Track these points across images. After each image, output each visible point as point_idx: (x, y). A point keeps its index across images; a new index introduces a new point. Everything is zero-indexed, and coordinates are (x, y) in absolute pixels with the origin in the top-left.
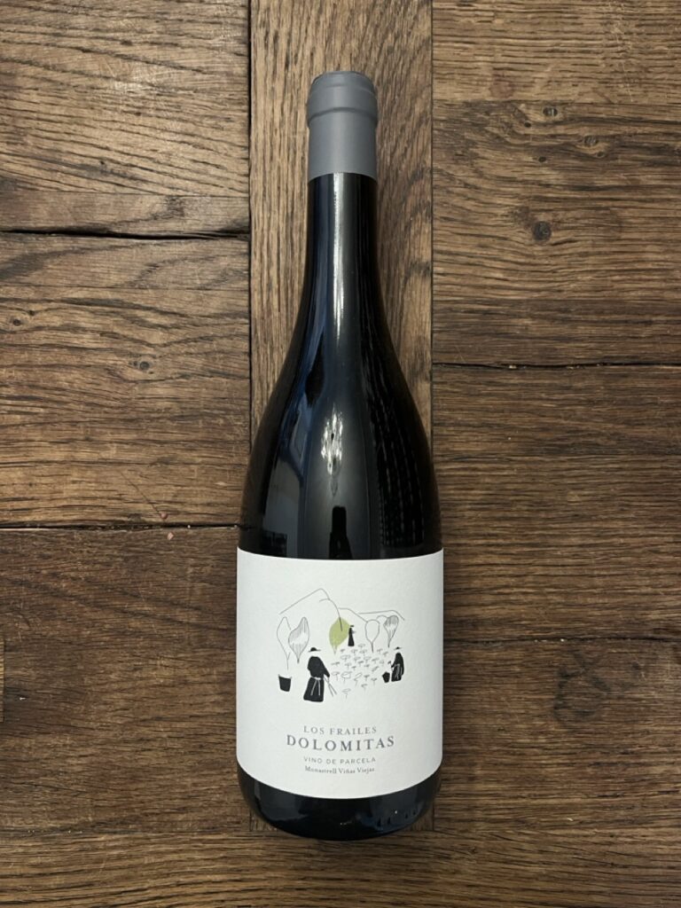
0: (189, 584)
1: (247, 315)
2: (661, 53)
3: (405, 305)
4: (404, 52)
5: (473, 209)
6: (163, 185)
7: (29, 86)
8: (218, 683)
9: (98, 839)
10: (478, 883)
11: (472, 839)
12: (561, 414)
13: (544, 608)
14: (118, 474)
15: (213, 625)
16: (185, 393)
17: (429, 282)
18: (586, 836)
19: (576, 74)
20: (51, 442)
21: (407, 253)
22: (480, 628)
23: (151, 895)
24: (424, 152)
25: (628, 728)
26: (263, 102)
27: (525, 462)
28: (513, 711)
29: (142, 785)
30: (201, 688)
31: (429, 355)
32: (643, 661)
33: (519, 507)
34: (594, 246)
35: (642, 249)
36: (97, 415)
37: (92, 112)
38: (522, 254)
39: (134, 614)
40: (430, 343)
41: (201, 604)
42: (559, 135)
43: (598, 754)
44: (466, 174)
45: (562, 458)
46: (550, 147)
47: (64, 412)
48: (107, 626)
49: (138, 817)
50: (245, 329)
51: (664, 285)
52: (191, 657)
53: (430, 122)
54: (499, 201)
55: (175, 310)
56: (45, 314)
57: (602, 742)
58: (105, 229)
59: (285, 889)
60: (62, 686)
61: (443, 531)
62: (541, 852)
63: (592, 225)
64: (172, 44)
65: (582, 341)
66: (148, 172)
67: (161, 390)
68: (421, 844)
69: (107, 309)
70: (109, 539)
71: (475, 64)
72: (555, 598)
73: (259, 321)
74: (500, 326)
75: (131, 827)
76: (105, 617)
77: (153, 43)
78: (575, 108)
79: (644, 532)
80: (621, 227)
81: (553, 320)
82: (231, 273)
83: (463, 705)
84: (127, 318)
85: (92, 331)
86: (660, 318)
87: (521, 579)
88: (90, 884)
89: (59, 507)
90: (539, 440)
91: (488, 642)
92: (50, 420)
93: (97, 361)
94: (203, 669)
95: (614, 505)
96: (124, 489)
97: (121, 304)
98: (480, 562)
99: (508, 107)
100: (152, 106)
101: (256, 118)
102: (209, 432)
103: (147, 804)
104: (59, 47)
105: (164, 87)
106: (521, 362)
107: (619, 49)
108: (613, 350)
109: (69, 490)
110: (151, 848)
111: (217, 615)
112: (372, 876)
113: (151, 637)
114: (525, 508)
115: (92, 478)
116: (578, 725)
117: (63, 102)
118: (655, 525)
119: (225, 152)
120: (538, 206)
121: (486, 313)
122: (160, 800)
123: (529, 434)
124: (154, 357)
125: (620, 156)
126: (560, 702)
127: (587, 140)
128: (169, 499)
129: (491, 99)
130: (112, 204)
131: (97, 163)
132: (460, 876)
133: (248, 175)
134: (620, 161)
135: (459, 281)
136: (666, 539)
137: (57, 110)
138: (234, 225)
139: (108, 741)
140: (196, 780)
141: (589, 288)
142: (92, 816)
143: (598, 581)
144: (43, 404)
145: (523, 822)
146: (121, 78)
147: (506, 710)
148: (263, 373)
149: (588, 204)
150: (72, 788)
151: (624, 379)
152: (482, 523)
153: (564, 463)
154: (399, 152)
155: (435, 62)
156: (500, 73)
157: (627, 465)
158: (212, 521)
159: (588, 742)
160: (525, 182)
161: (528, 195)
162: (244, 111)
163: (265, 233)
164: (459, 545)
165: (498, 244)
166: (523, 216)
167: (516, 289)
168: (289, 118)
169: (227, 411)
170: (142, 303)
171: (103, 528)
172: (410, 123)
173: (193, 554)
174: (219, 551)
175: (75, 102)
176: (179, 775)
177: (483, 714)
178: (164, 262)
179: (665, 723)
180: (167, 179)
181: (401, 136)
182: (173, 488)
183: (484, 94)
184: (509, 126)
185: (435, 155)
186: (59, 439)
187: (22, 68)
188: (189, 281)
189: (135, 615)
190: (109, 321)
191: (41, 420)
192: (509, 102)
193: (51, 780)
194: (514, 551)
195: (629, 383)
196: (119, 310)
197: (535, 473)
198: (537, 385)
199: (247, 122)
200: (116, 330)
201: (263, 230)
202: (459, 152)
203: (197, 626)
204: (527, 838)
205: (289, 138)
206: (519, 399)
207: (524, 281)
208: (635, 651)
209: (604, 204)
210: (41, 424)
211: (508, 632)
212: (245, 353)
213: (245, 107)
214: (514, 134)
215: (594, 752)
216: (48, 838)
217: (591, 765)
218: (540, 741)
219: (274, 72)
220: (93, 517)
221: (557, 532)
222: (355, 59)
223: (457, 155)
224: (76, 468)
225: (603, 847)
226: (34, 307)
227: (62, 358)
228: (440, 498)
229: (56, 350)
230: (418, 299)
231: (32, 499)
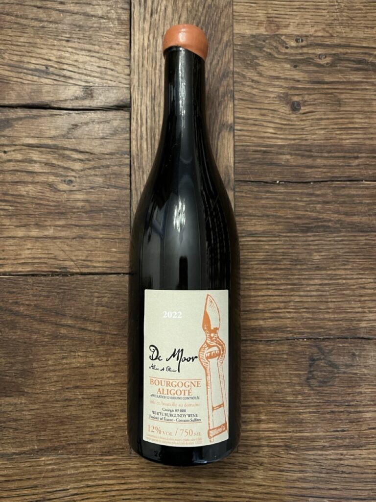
0: (95, 308)
1: (129, 153)
2: (360, 9)
3: (219, 148)
4: (217, 8)
5: (257, 94)
6: (81, 80)
7: (7, 26)
8: (111, 366)
9: (41, 459)
10: (264, 483)
11: (260, 457)
12: (308, 209)
13: (300, 321)
14: (54, 244)
15: (109, 332)
16: (92, 197)
17: (232, 134)
18: (327, 455)
19: (313, 21)
20: (16, 226)
21: (220, 118)
22: (264, 332)
23: (72, 493)
24: (229, 62)
25: (350, 391)
26: (138, 34)
27: (288, 237)
28: (283, 381)
29: (67, 427)
30: (102, 369)
31: (232, 176)
32: (358, 351)
33: (285, 262)
34: (325, 114)
35: (351, 116)
36: (43, 210)
37: (42, 40)
38: (285, 119)
39: (62, 325)
40: (233, 169)
41: (102, 320)
42: (305, 53)
43: (333, 406)
44: (252, 74)
45: (309, 234)
46: (300, 60)
47: (23, 209)
48: (47, 333)
49: (64, 446)
50: (128, 161)
51: (365, 136)
52: (97, 351)
53: (232, 46)
54: (271, 89)
55: (88, 151)
56: (12, 153)
57: (334, 398)
58: (47, 105)
59: (151, 488)
60: (20, 368)
61: (241, 277)
62: (301, 465)
63: (324, 103)
64: (87, 3)
65: (319, 168)
66: (72, 73)
67: (80, 196)
68: (231, 460)
69: (49, 150)
70: (49, 282)
71: (257, 14)
72: (306, 314)
73: (135, 156)
74: (273, 159)
75: (60, 452)
76: (45, 327)
77: (76, 3)
78: (313, 38)
79: (357, 277)
80: (340, 104)
81: (302, 156)
82: (120, 130)
83: (254, 378)
84: (60, 155)
85: (40, 162)
86: (364, 155)
87: (287, 303)
88: (36, 487)
89: (20, 264)
90: (295, 224)
91: (268, 341)
92: (14, 213)
93: (43, 179)
94: (103, 358)
95: (339, 261)
96: (57, 253)
97: (56, 147)
98: (262, 294)
99: (276, 38)
100: (75, 37)
101: (134, 43)
102: (107, 220)
103: (69, 438)
104: (24, 5)
105: (83, 27)
106: (285, 180)
107: (337, 7)
108: (337, 173)
109: (26, 253)
110: (72, 465)
111: (111, 326)
112: (202, 481)
113: (72, 339)
114: (288, 263)
115: (39, 246)
116: (321, 389)
117: (26, 35)
118: (363, 272)
119: (116, 62)
120: (293, 92)
121: (265, 152)
122: (77, 435)
123: (291, 220)
124: (75, 177)
125: (338, 65)
126: (311, 376)
127: (320, 56)
128: (83, 258)
129: (266, 33)
130: (52, 91)
131: (44, 68)
132: (253, 480)
133: (129, 75)
134: (338, 68)
135: (249, 134)
136: (369, 280)
137: (22, 40)
138: (121, 103)
139: (47, 401)
140: (98, 424)
141: (323, 138)
142: (38, 446)
143: (331, 305)
144: (12, 204)
145: (289, 447)
146: (59, 22)
147: (279, 380)
148: (138, 186)
149: (321, 91)
150: (26, 429)
151: (343, 189)
152: (264, 272)
153: (310, 237)
154: (215, 62)
155: (234, 13)
156: (271, 19)
157: (346, 238)
158: (109, 271)
159: (327, 399)
160: (286, 79)
161: (287, 86)
162: (127, 39)
163: (139, 107)
164: (251, 284)
165: (272, 114)
166: (285, 98)
167: (282, 139)
168: (153, 43)
169: (118, 208)
170: (69, 147)
171: (45, 275)
172: (221, 46)
173: (97, 291)
174: (112, 289)
175: (32, 35)
176: (89, 420)
177: (266, 383)
178: (82, 123)
179: (371, 387)
180: (84, 77)
181: (216, 53)
182: (86, 252)
183: (262, 31)
184: (276, 48)
185: (235, 64)
186: (19, 224)
187: (3, 17)
188: (96, 134)
189: (64, 326)
190: (49, 157)
191: (10, 213)
192: (277, 35)
193: (13, 424)
194: (282, 287)
195: (346, 192)
196: (56, 150)
197: (294, 243)
198: (294, 193)
199: (129, 46)
200: (54, 162)
201: (138, 106)
202: (249, 62)
203: (99, 332)
204: (292, 456)
205: (153, 54)
206: (284, 201)
207: (286, 134)
208: (353, 345)
209: (330, 91)
210: (10, 215)
211: (280, 335)
212: (127, 175)
213: (128, 37)
214: (279, 53)
215: (330, 405)
216: (11, 459)
217: (328, 413)
218: (299, 398)
219: (144, 18)
220: (39, 269)
221: (307, 277)
222: (191, 12)
223: (247, 64)
224: (29, 241)
225: (336, 462)
226: (6, 149)
227: (22, 178)
228: (241, 257)
229: (19, 173)
230: (226, 145)
231: (4, 259)
